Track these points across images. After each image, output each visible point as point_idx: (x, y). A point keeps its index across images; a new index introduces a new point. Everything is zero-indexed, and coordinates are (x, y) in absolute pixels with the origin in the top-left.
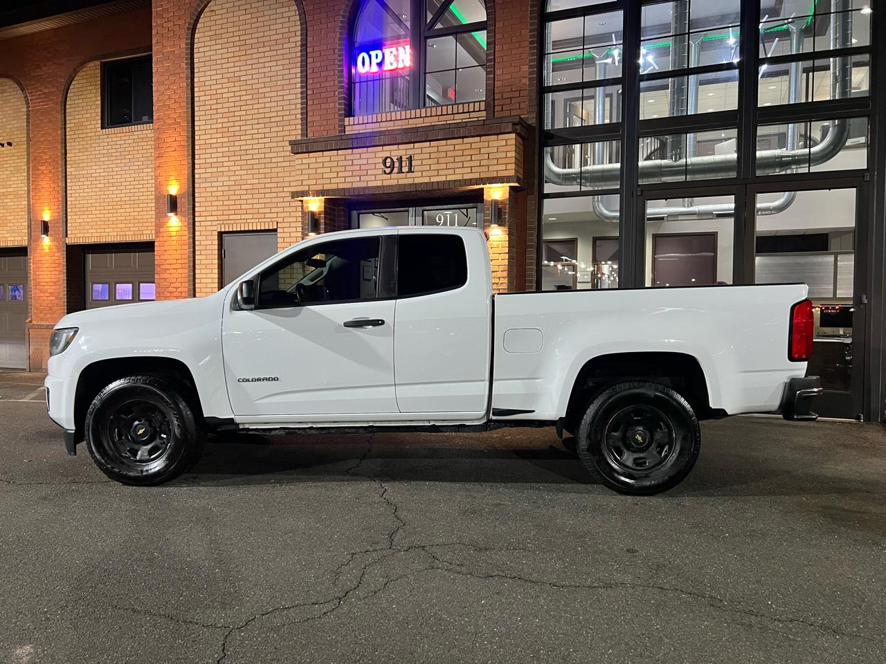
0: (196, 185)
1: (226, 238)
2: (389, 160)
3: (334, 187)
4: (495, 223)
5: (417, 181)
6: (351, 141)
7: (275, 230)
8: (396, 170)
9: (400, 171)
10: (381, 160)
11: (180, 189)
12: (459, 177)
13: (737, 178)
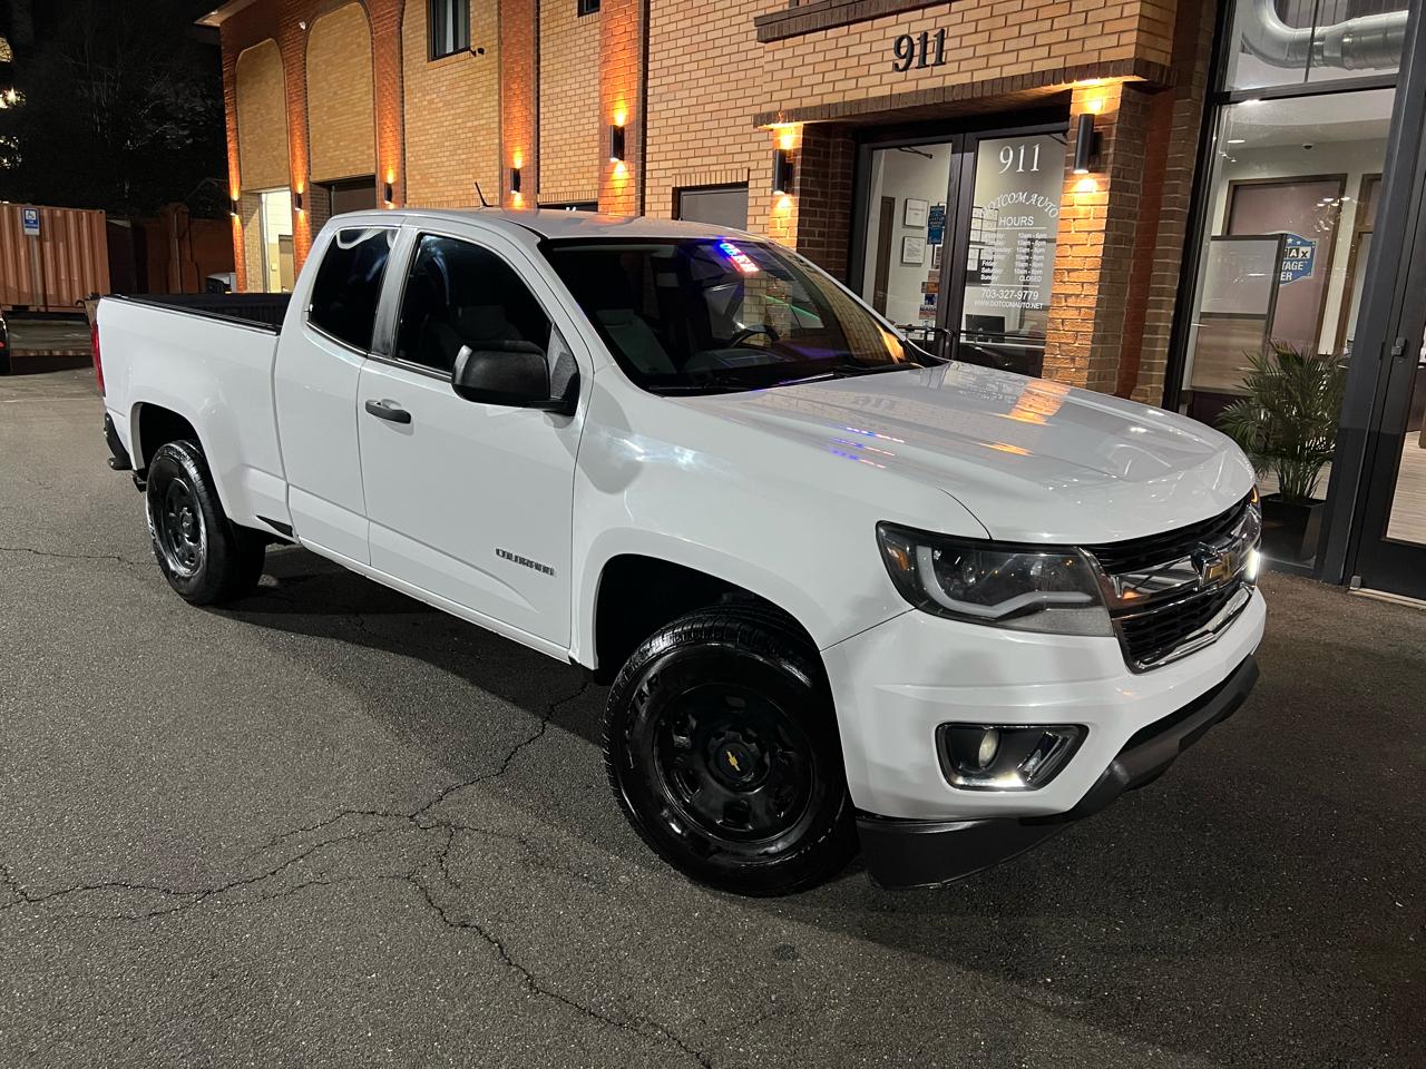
0: (649, 108)
1: (685, 197)
2: (905, 42)
3: (816, 101)
4: (1081, 167)
5: (951, 81)
6: (844, 9)
7: (745, 184)
8: (915, 62)
9: (923, 64)
10: (892, 43)
11: (629, 116)
12: (1024, 69)
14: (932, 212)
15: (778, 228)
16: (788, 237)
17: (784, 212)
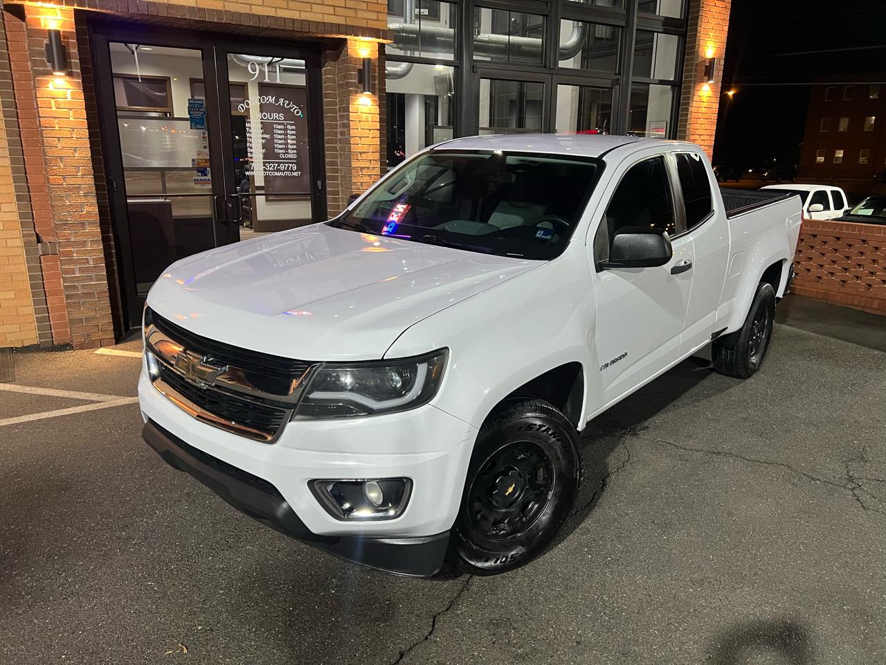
13: (545, 67)
14: (189, 104)
15: (54, 109)
16: (71, 119)
17: (59, 93)
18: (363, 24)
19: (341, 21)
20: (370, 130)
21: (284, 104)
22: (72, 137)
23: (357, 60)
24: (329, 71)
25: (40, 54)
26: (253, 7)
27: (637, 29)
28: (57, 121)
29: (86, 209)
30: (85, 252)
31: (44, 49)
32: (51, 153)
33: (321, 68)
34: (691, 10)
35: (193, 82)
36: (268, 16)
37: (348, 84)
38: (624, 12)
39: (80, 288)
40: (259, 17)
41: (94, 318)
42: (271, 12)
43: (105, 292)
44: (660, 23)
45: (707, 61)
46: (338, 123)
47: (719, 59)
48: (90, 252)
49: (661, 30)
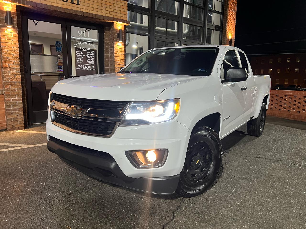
9: (72, 2)
13: (178, 38)
14: (56, 43)
15: (6, 40)
16: (13, 44)
17: (9, 34)
18: (120, 18)
19: (112, 16)
20: (121, 54)
21: (90, 45)
22: (13, 50)
23: (117, 30)
24: (107, 34)
25: (3, 19)
26: (81, 9)
27: (207, 28)
28: (7, 44)
29: (16, 77)
30: (15, 93)
31: (4, 18)
32: (4, 55)
33: (104, 33)
34: (223, 23)
35: (51, 46)
36: (87, 13)
37: (114, 38)
38: (203, 22)
39: (12, 107)
40: (84, 12)
41: (17, 118)
42: (88, 11)
43: (22, 109)
44: (214, 27)
45: (229, 40)
46: (110, 52)
47: (233, 39)
48: (17, 93)
49: (215, 29)
